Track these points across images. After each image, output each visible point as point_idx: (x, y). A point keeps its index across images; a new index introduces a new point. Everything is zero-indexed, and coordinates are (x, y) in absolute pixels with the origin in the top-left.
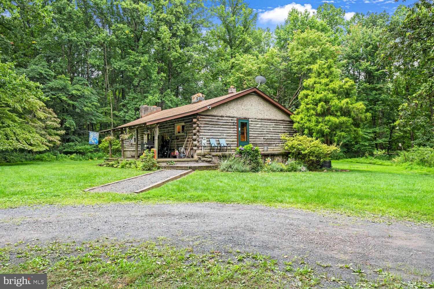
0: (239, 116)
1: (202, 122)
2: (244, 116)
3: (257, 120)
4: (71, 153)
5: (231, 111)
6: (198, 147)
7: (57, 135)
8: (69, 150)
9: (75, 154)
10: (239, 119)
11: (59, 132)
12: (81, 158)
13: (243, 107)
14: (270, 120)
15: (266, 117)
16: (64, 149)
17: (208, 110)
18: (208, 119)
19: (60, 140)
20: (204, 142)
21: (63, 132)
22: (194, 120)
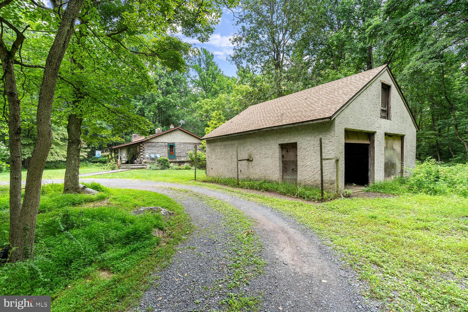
0: (169, 142)
1: (145, 146)
2: (172, 141)
3: (180, 143)
4: (96, 162)
5: (164, 139)
6: (144, 158)
7: (85, 152)
8: (95, 161)
9: (99, 163)
10: (169, 143)
11: (86, 150)
12: (102, 165)
13: (171, 137)
14: (190, 143)
15: (187, 142)
16: (93, 160)
17: (148, 140)
18: (149, 144)
19: (87, 155)
20: (147, 156)
21: (89, 150)
22: (141, 145)
